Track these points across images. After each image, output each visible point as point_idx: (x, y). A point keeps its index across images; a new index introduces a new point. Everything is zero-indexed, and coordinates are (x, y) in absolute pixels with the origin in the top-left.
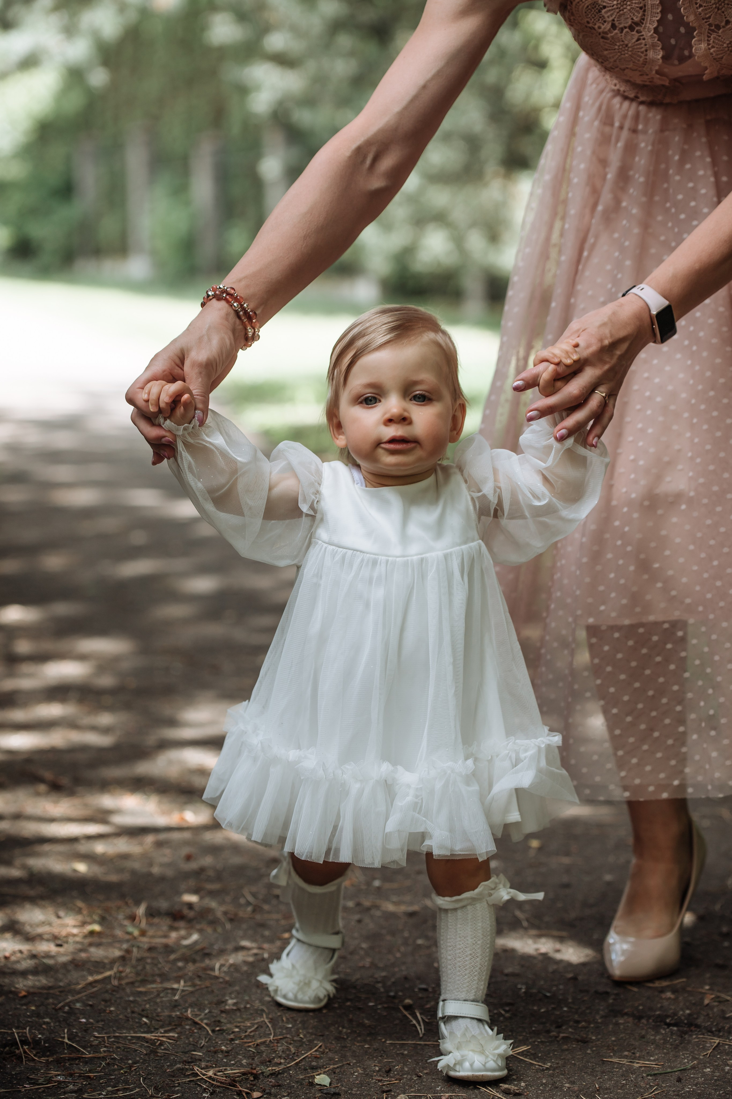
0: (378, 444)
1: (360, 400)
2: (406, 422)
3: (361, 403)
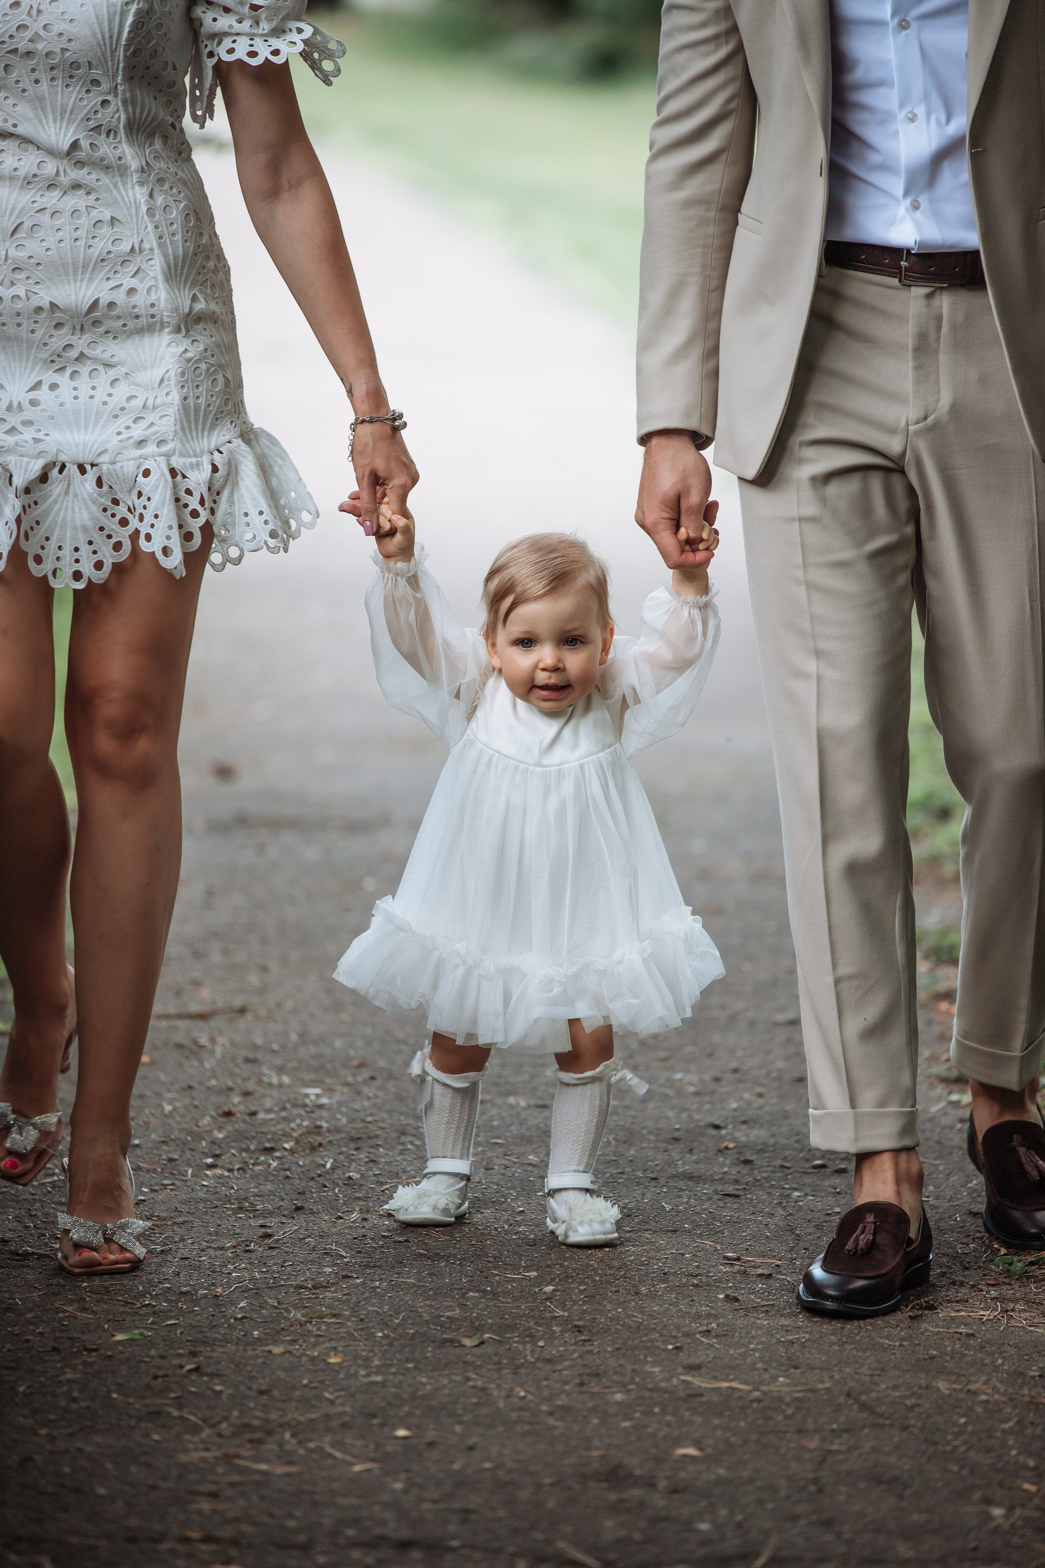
0: (533, 687)
1: (517, 642)
2: (559, 671)
3: (518, 645)
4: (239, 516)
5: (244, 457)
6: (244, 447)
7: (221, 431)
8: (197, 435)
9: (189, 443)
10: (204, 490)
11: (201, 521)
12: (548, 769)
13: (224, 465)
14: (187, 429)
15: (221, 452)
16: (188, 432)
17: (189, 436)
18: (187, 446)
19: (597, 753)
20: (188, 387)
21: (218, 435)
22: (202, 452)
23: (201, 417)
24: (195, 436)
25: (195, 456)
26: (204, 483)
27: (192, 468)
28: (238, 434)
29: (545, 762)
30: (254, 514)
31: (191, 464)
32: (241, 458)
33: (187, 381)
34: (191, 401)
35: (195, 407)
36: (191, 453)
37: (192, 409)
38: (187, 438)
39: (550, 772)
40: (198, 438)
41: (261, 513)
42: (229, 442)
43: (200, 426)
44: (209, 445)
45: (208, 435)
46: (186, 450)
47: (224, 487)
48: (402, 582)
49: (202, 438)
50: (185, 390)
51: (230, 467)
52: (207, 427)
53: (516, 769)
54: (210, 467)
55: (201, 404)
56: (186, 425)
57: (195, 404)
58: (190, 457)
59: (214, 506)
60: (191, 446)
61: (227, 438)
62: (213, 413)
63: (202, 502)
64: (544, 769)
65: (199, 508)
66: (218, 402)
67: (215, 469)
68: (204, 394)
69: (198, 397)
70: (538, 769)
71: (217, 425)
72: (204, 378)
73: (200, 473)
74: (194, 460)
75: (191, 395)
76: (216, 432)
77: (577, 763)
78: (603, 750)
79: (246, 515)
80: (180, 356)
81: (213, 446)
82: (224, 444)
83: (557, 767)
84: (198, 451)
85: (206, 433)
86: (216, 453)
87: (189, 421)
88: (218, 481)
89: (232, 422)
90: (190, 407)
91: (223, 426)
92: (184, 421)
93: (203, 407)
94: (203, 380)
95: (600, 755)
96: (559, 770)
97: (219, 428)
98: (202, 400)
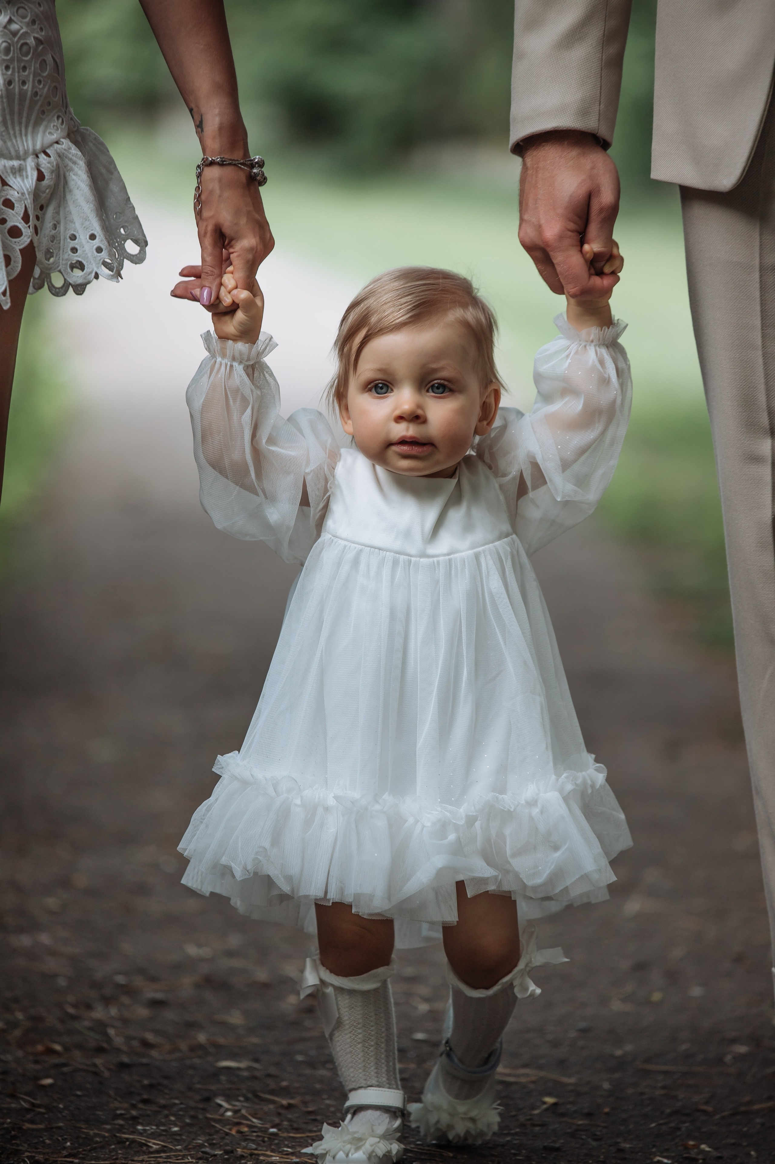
0: (389, 444)
1: (369, 386)
2: (419, 421)
3: (370, 390)
4: (65, 238)
5: (75, 163)
6: (74, 151)
7: (46, 127)
8: (21, 130)
9: (11, 140)
10: (29, 202)
11: (24, 241)
12: (435, 559)
13: (52, 172)
14: (9, 122)
15: (48, 155)
16: (10, 127)
17: (12, 132)
18: (9, 144)
19: (493, 542)
20: (14, 69)
21: (44, 132)
22: (26, 153)
23: (26, 109)
24: (17, 132)
25: (18, 158)
26: (29, 193)
27: (14, 173)
28: (65, 134)
29: (431, 551)
30: (83, 237)
31: (13, 168)
32: (71, 164)
33: (12, 60)
34: (16, 87)
35: (20, 94)
36: (13, 153)
37: (17, 97)
38: (9, 133)
39: (438, 562)
40: (21, 134)
41: (93, 237)
42: (57, 143)
43: (24, 120)
44: (34, 145)
45: (33, 132)
46: (8, 149)
47: (49, 201)
48: (239, 369)
49: (26, 135)
50: (10, 72)
51: (58, 176)
52: (32, 122)
53: (395, 563)
54: (35, 174)
55: (27, 90)
56: (8, 117)
57: (20, 90)
58: (11, 158)
59: (38, 223)
60: (13, 144)
61: (54, 137)
62: (39, 103)
63: (26, 218)
64: (431, 560)
65: (21, 225)
66: (46, 90)
67: (41, 177)
68: (31, 79)
69: (24, 83)
70: (423, 560)
71: (42, 120)
72: (32, 58)
73: (23, 180)
74: (16, 163)
75: (17, 79)
76: (41, 129)
77: (471, 552)
78: (500, 538)
79: (73, 237)
80: (5, 27)
81: (38, 146)
82: (51, 145)
83: (447, 557)
84: (21, 153)
85: (30, 129)
86: (42, 156)
87: (12, 113)
88: (44, 192)
89: (58, 117)
90: (15, 94)
91: (49, 121)
92: (7, 111)
93: (29, 93)
94: (30, 61)
95: (497, 543)
96: (450, 561)
97: (44, 123)
98: (28, 87)
